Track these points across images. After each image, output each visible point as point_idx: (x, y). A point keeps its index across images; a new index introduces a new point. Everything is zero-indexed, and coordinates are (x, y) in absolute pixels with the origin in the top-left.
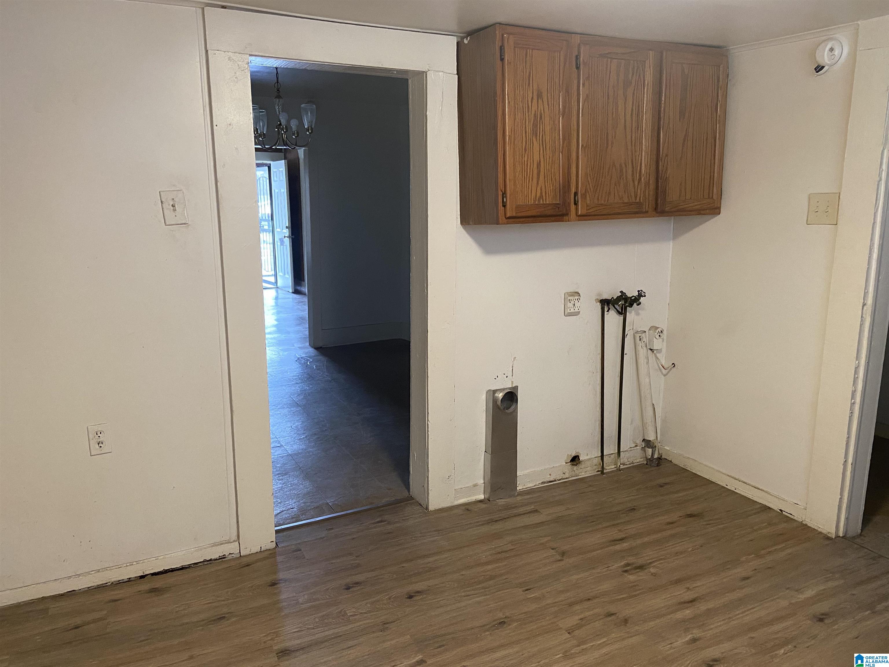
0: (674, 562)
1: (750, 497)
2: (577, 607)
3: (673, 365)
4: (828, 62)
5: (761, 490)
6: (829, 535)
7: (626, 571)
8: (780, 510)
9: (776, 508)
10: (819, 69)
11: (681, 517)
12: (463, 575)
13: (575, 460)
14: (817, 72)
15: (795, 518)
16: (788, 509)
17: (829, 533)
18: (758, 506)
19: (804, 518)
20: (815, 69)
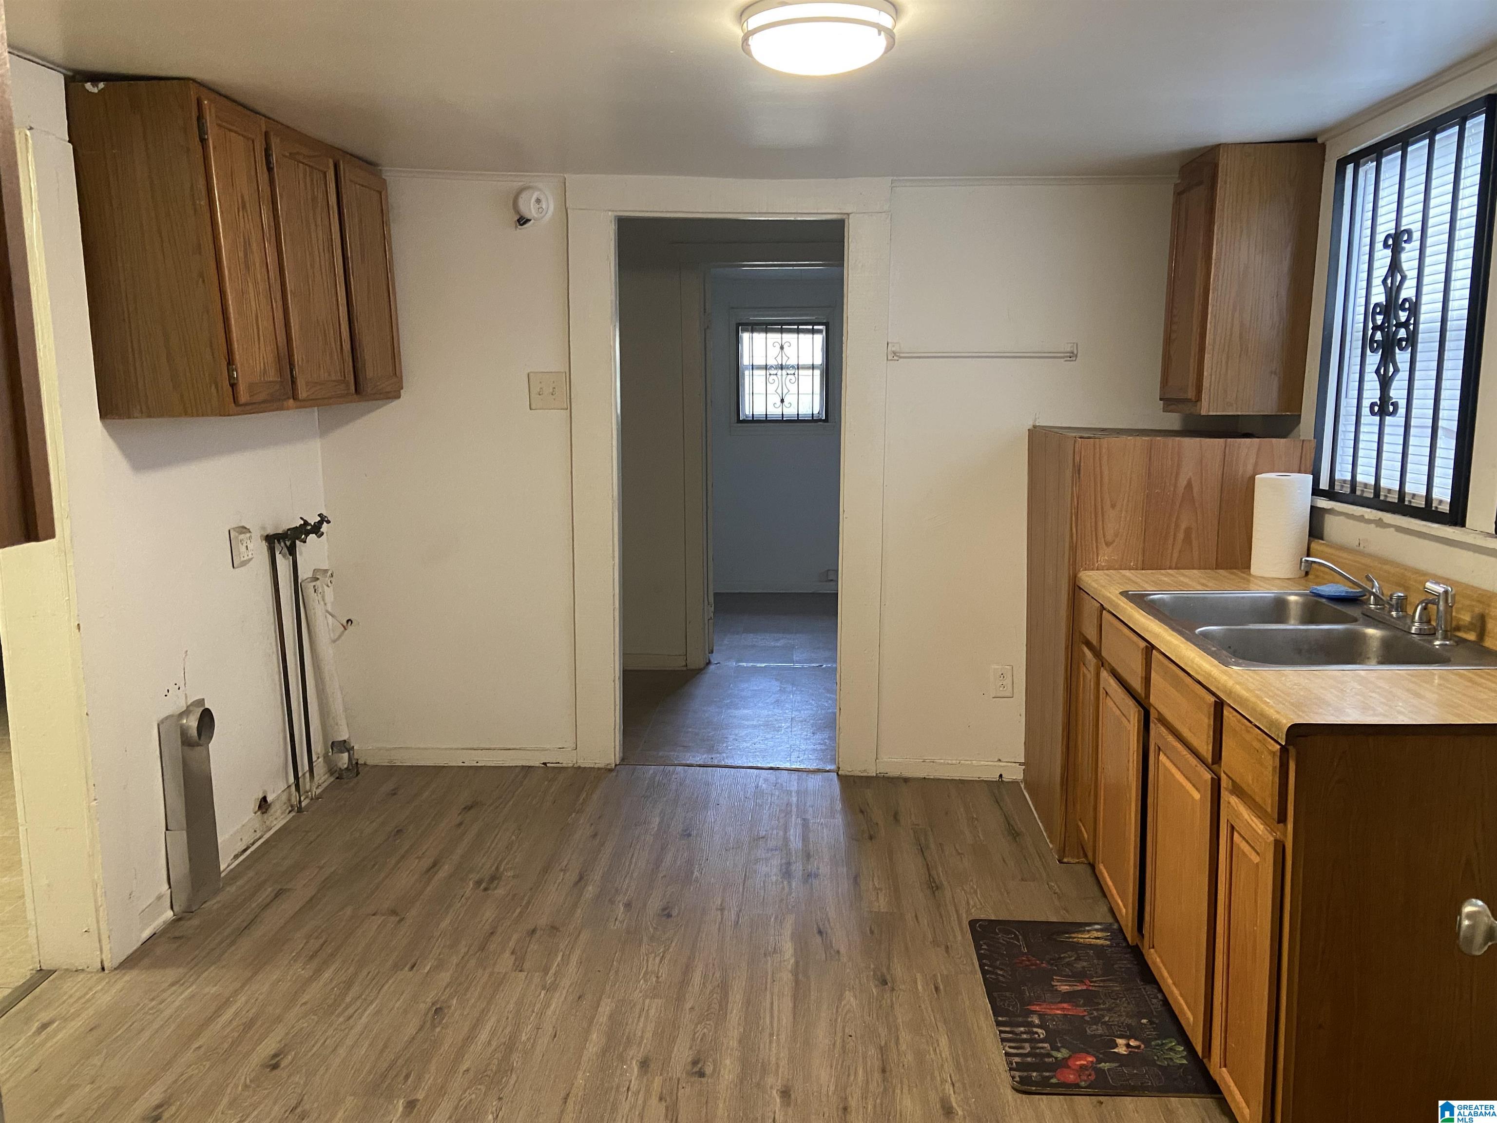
0: (516, 856)
1: (500, 764)
2: (492, 947)
3: (350, 622)
4: (536, 216)
5: (513, 749)
6: (609, 767)
7: (486, 889)
8: (543, 764)
9: (537, 764)
10: (522, 221)
11: (460, 813)
12: (305, 1003)
13: (264, 805)
14: (522, 225)
15: (564, 765)
16: (551, 758)
17: (608, 765)
18: (517, 770)
19: (575, 761)
20: (518, 221)
